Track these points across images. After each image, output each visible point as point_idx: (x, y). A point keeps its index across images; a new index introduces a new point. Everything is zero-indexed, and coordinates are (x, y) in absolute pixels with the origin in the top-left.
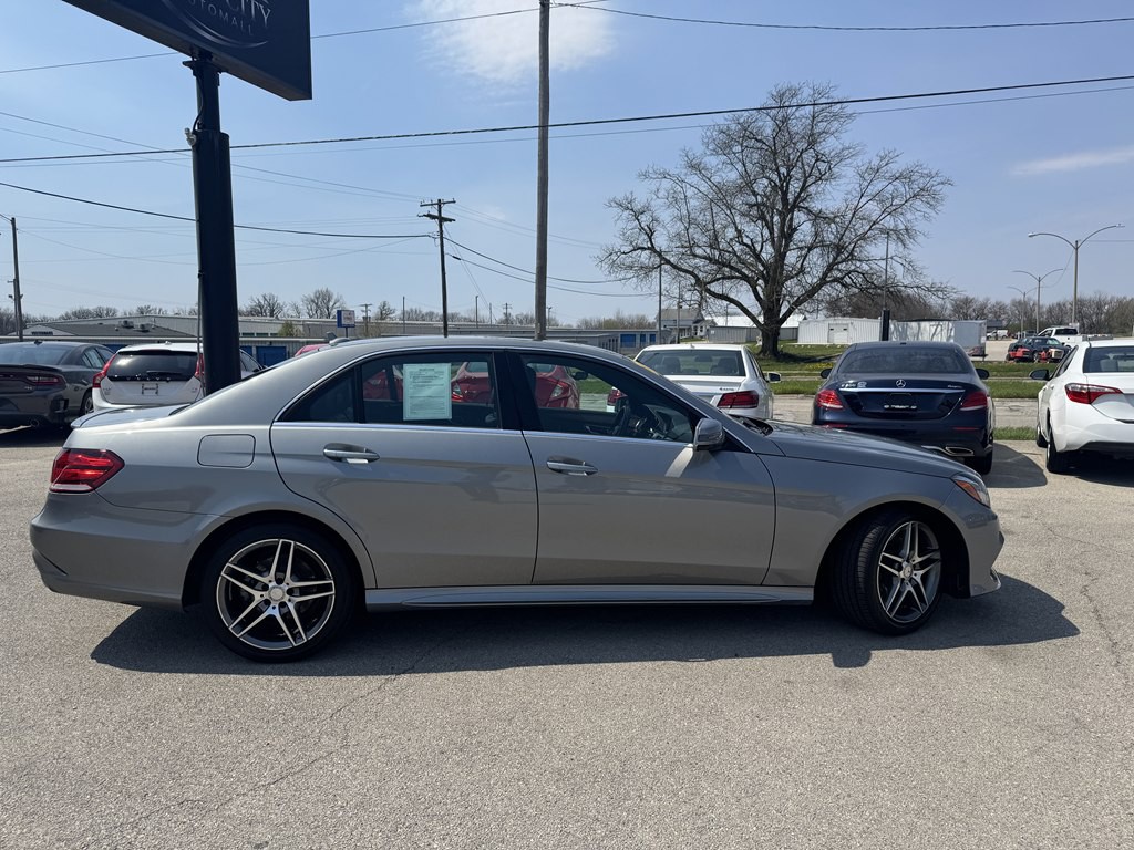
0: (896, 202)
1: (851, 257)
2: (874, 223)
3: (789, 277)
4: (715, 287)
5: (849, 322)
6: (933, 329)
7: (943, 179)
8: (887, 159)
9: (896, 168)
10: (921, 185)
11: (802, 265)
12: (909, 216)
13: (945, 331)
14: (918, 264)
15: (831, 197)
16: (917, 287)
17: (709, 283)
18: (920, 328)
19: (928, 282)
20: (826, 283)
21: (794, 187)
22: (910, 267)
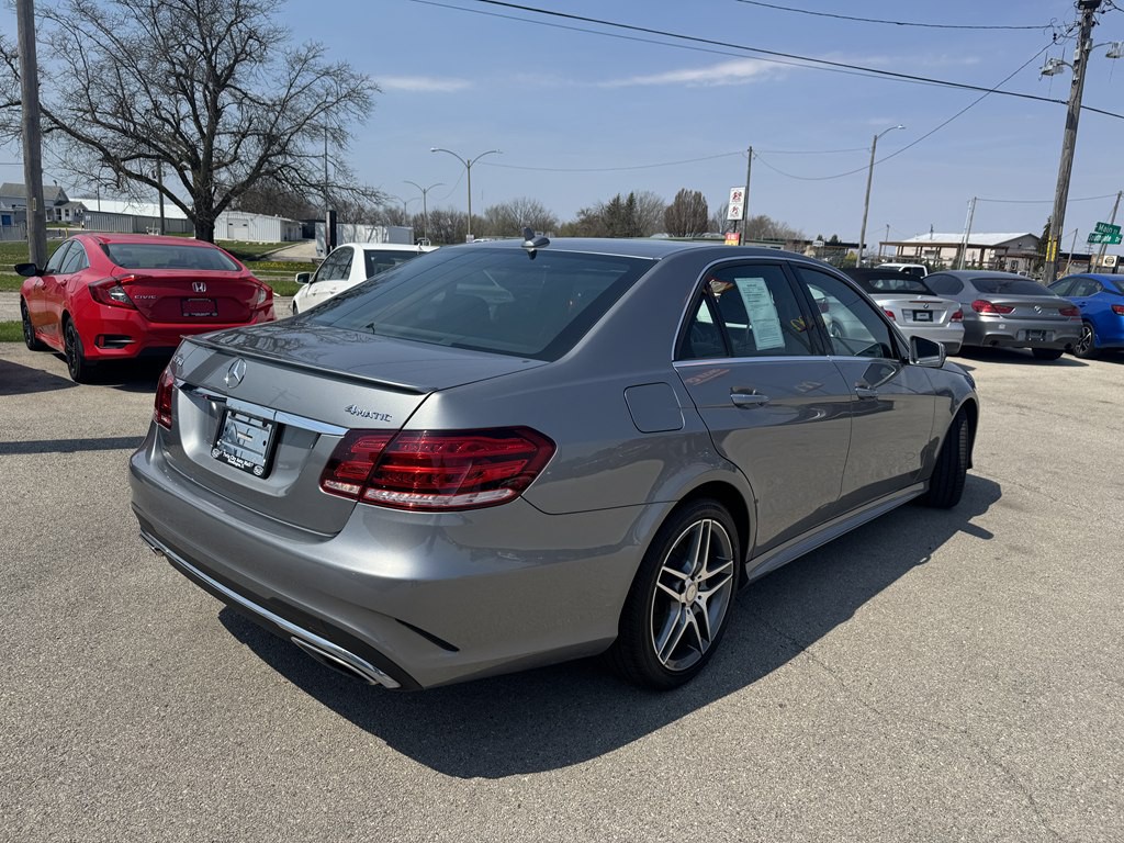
0: (330, 99)
1: (283, 151)
2: (308, 119)
3: (221, 164)
4: (133, 166)
5: (248, 218)
6: (369, 233)
7: (372, 85)
8: (314, 51)
9: (323, 62)
10: (352, 86)
11: (236, 152)
12: (342, 115)
13: (380, 236)
14: (349, 166)
15: (262, 81)
16: (352, 189)
17: (124, 160)
18: (355, 230)
19: (361, 184)
20: (260, 175)
21: (222, 61)
22: (342, 169)
